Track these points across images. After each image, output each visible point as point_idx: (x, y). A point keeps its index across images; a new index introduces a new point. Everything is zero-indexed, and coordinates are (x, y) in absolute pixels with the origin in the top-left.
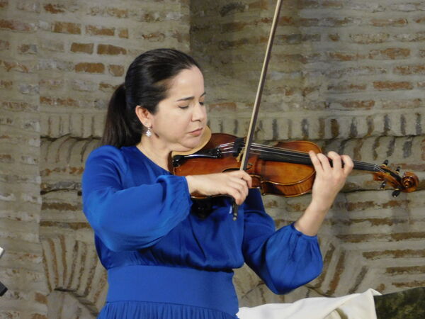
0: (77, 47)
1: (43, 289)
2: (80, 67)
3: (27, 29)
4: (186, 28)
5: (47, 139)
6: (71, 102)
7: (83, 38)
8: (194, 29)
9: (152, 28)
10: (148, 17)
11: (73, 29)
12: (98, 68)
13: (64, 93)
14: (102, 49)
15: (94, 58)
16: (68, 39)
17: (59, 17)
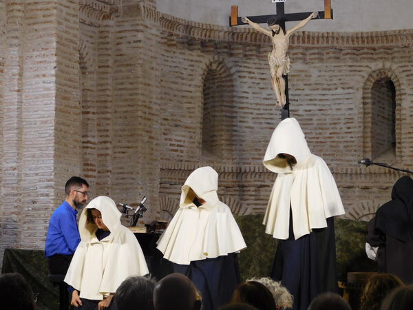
0: (171, 145)
1: (159, 210)
2: (172, 150)
3: (157, 139)
4: (201, 141)
5: (162, 169)
6: (169, 159)
7: (173, 142)
8: (204, 141)
9: (192, 140)
10: (191, 137)
11: (170, 140)
12: (177, 151)
13: (167, 157)
14: (178, 146)
15: (176, 148)
16: (169, 142)
17: (166, 136)
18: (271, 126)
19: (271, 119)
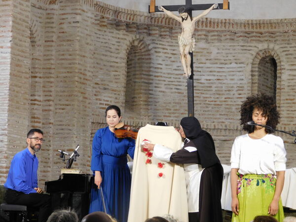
0: (100, 104)
1: (89, 155)
2: (101, 108)
3: (90, 99)
4: (124, 101)
5: (93, 123)
6: (99, 115)
7: (102, 102)
8: (126, 102)
9: (117, 101)
10: (116, 98)
11: (100, 100)
12: (105, 108)
13: (97, 113)
14: (106, 105)
15: (104, 106)
16: (99, 102)
17: (97, 97)
18: (179, 91)
19: (180, 85)
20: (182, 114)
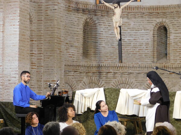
0: (69, 54)
1: (64, 83)
2: (70, 57)
3: (63, 52)
4: (82, 53)
5: (65, 65)
6: (68, 61)
7: (70, 53)
8: (83, 53)
9: (78, 52)
10: (78, 51)
11: (69, 52)
12: (71, 57)
13: (67, 60)
14: (72, 55)
15: (71, 56)
16: (68, 53)
17: (67, 51)
18: (113, 46)
19: (113, 43)
20: (115, 59)
